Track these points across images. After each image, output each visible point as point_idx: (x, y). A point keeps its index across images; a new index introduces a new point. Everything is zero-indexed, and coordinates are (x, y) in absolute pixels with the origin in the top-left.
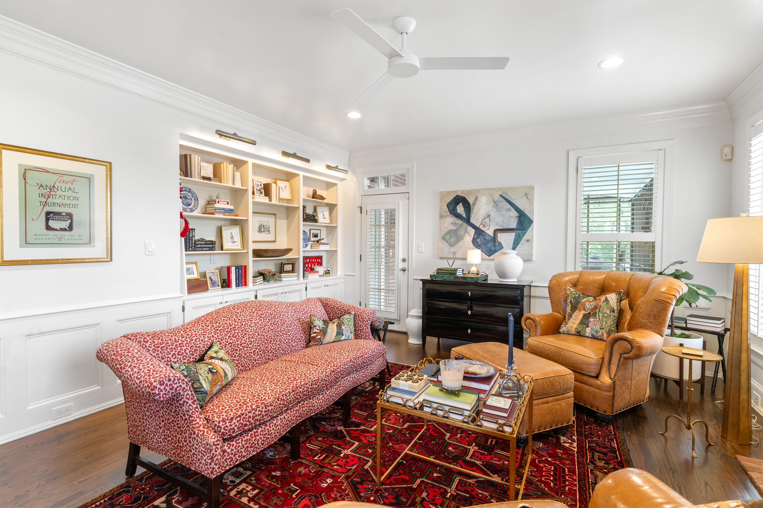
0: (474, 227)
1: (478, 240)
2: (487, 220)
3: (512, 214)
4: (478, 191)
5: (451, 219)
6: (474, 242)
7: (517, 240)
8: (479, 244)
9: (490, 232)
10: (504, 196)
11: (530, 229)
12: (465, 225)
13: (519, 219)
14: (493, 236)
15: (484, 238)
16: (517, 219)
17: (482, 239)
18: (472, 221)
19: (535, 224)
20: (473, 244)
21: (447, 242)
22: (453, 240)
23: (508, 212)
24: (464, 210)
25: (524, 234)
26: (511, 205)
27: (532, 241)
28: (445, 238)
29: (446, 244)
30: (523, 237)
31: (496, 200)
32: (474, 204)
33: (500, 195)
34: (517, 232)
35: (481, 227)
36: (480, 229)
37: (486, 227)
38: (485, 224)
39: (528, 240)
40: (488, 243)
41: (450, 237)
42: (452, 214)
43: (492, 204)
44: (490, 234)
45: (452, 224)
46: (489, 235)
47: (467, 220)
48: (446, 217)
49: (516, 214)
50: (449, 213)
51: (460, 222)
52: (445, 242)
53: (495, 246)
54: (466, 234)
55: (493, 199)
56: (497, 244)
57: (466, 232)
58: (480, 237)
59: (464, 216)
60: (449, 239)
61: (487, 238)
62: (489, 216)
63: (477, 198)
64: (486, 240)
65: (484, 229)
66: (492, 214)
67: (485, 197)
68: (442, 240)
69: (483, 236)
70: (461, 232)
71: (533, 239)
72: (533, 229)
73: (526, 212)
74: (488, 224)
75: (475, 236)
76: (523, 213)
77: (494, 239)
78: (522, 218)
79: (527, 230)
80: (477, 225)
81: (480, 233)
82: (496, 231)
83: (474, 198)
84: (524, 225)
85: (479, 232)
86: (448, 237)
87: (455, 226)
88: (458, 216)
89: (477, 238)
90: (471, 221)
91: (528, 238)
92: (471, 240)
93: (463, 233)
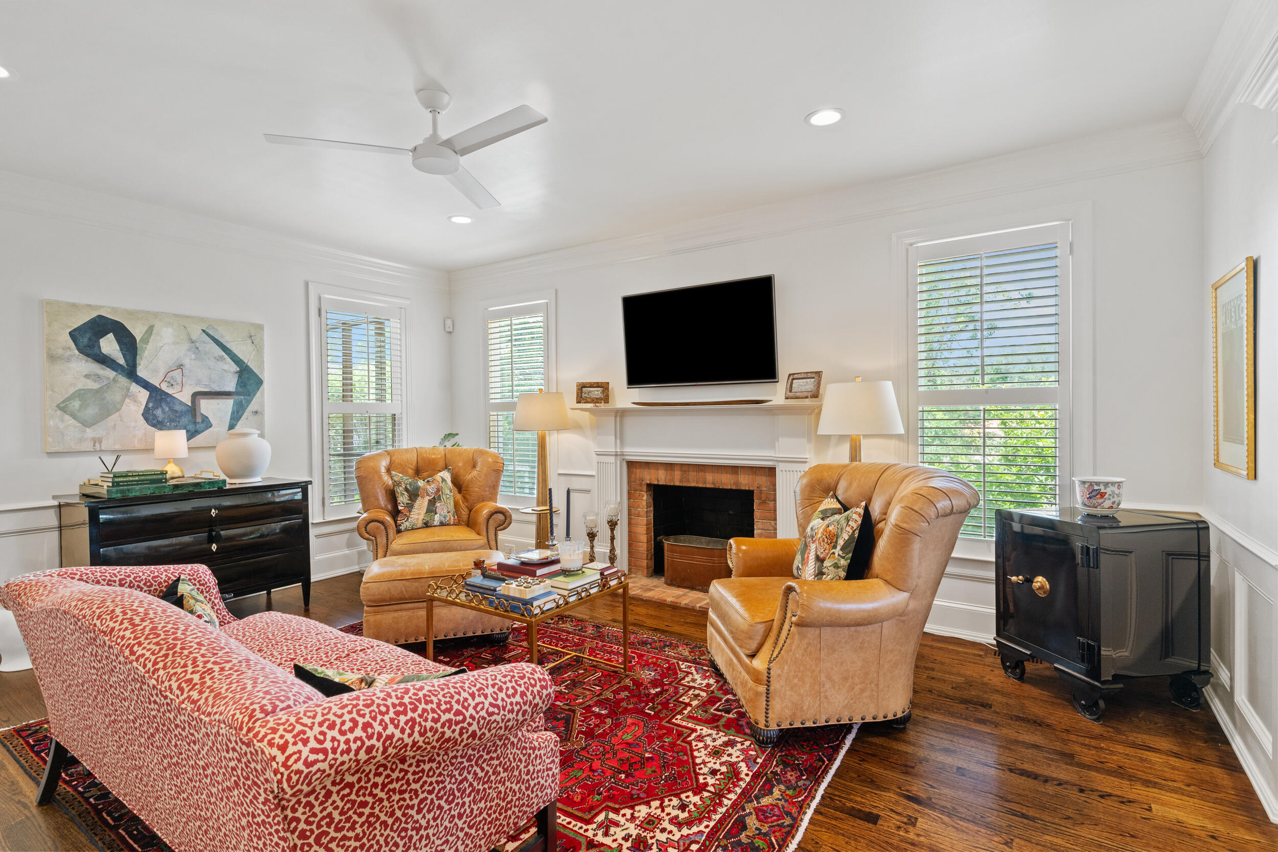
0: (146, 385)
1: (159, 412)
2: (177, 374)
3: (226, 367)
4: (156, 315)
5: (83, 366)
6: (148, 415)
7: (238, 412)
8: (160, 419)
9: (185, 397)
10: (211, 332)
11: (258, 394)
12: (123, 380)
13: (240, 377)
14: (190, 404)
15: (171, 409)
16: (237, 376)
17: (167, 409)
18: (141, 372)
19: (266, 386)
20: (147, 419)
21: (73, 416)
22: (92, 411)
23: (220, 363)
24: (121, 350)
25: (249, 402)
26: (224, 351)
27: (262, 414)
28: (66, 406)
29: (72, 421)
30: (248, 406)
31: (194, 338)
32: (146, 340)
33: (204, 331)
34: (237, 397)
35: (164, 387)
36: (161, 390)
37: (175, 386)
38: (172, 382)
39: (256, 412)
40: (180, 417)
41: (83, 406)
42: (88, 355)
43: (187, 345)
44: (183, 400)
45: (87, 376)
46: (181, 403)
47: (131, 373)
48: (68, 360)
49: (235, 368)
50: (77, 352)
51: (110, 373)
52: (67, 417)
53: (195, 423)
54: (127, 400)
55: (188, 335)
56: (199, 420)
57: (127, 394)
58: (161, 406)
59: (121, 361)
60: (79, 410)
61: (178, 408)
62: (180, 367)
63: (151, 328)
64: (176, 411)
65: (170, 391)
66: (187, 362)
67: (170, 330)
68: (59, 412)
69: (167, 403)
70: (114, 396)
71: (264, 410)
72: (263, 394)
73: (252, 365)
74: (179, 381)
75: (151, 405)
76: (247, 366)
77: (193, 410)
78: (245, 376)
79: (254, 395)
80: (155, 382)
81: (162, 399)
82: (196, 396)
83: (145, 328)
84: (248, 387)
85: (157, 395)
86: (76, 404)
87: (95, 381)
88: (105, 361)
89: (156, 408)
90: (139, 374)
91: (255, 409)
92: (142, 411)
93: (118, 397)
